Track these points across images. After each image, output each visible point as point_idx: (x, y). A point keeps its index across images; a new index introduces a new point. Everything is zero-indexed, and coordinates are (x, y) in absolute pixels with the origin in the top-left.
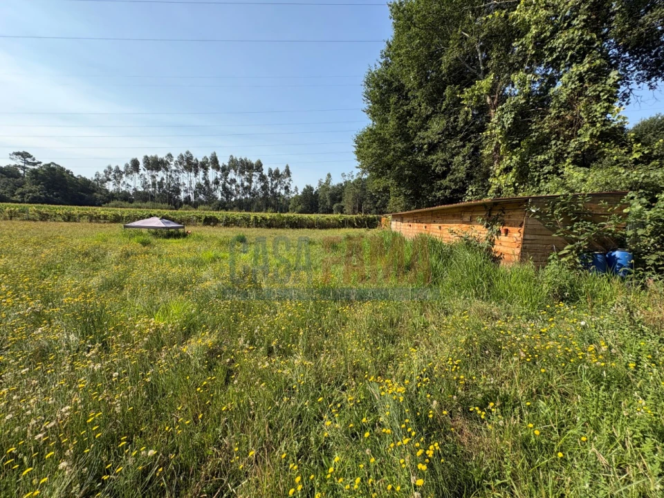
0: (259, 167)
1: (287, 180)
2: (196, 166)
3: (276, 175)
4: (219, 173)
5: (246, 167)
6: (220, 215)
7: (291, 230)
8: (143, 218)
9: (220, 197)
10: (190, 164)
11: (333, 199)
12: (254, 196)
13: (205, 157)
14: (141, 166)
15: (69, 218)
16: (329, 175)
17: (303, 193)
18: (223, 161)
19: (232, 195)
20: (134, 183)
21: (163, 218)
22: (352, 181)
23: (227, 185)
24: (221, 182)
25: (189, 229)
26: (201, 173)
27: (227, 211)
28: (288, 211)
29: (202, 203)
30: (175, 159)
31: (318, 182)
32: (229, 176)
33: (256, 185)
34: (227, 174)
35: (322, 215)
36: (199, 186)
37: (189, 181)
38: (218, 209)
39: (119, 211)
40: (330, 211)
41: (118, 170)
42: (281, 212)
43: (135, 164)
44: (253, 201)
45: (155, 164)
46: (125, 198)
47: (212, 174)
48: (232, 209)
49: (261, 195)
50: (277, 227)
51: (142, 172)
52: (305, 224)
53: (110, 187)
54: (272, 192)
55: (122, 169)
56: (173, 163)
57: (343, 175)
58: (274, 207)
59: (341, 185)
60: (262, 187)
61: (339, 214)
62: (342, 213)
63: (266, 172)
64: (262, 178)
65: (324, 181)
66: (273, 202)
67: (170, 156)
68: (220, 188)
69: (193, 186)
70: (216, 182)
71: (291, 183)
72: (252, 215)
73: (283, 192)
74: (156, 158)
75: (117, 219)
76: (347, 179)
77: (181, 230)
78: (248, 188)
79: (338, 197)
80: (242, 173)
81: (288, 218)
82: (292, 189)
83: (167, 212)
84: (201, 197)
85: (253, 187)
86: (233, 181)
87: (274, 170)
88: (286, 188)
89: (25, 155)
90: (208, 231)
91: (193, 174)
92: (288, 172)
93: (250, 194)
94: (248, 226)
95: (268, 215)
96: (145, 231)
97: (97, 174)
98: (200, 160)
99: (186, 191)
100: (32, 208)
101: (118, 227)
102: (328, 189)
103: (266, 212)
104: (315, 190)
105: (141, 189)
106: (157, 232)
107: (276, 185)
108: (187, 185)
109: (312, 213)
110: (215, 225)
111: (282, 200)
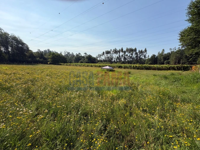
0: (135, 50)
1: (145, 53)
2: (117, 52)
3: (141, 52)
4: (123, 53)
5: (131, 50)
6: (123, 65)
7: (146, 70)
8: (104, 66)
9: (123, 60)
10: (116, 52)
11: (165, 59)
12: (133, 59)
13: (120, 49)
14: (105, 53)
15: (92, 66)
16: (163, 50)
17: (151, 57)
18: (124, 50)
19: (126, 59)
20: (103, 58)
21: (109, 66)
22: (175, 51)
23: (125, 56)
24: (123, 56)
25: (115, 69)
26: (118, 54)
27: (124, 64)
28: (145, 64)
29: (118, 62)
30: (112, 51)
31: (158, 53)
32: (126, 54)
33: (134, 56)
34: (125, 53)
35: (159, 65)
36: (118, 57)
37: (115, 56)
38: (122, 64)
39: (100, 65)
40: (163, 64)
41: (100, 55)
42: (142, 64)
43: (104, 53)
44: (132, 61)
45: (108, 52)
46: (101, 61)
47: (121, 54)
48: (126, 63)
49: (135, 59)
50: (141, 69)
51: (105, 55)
52: (152, 68)
53: (98, 59)
54: (139, 57)
55: (101, 55)
56: (112, 52)
57: (171, 49)
58: (139, 62)
59: (169, 53)
60: (136, 56)
61: (168, 65)
62: (169, 64)
63: (138, 51)
64: (136, 53)
65: (161, 52)
66: (139, 61)
67: (111, 50)
68: (123, 57)
69: (116, 57)
70: (122, 56)
71: (146, 54)
72: (132, 65)
73: (143, 57)
74: (108, 51)
75: (100, 66)
76: (172, 50)
77: (113, 69)
78: (131, 57)
79: (167, 58)
80: (130, 52)
81: (145, 66)
82: (147, 56)
83: (110, 65)
84: (118, 60)
85: (133, 56)
86: (127, 55)
87: (140, 50)
88: (145, 56)
89: (86, 53)
90: (120, 70)
91: (116, 54)
92: (146, 51)
93: (132, 59)
94: (131, 69)
95: (138, 65)
96: (105, 69)
97: (96, 56)
98: (118, 50)
99: (114, 59)
100: (86, 64)
101: (100, 68)
102: (163, 55)
103: (137, 64)
104: (156, 56)
105: (104, 59)
106: (108, 70)
107: (141, 55)
108: (115, 57)
109: (155, 64)
110: (121, 68)
111: (142, 60)
